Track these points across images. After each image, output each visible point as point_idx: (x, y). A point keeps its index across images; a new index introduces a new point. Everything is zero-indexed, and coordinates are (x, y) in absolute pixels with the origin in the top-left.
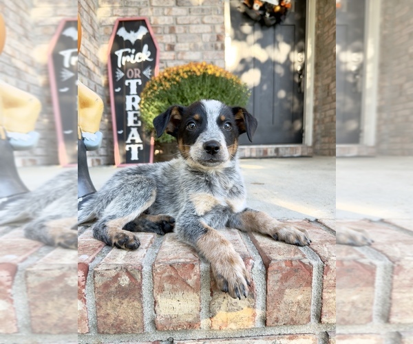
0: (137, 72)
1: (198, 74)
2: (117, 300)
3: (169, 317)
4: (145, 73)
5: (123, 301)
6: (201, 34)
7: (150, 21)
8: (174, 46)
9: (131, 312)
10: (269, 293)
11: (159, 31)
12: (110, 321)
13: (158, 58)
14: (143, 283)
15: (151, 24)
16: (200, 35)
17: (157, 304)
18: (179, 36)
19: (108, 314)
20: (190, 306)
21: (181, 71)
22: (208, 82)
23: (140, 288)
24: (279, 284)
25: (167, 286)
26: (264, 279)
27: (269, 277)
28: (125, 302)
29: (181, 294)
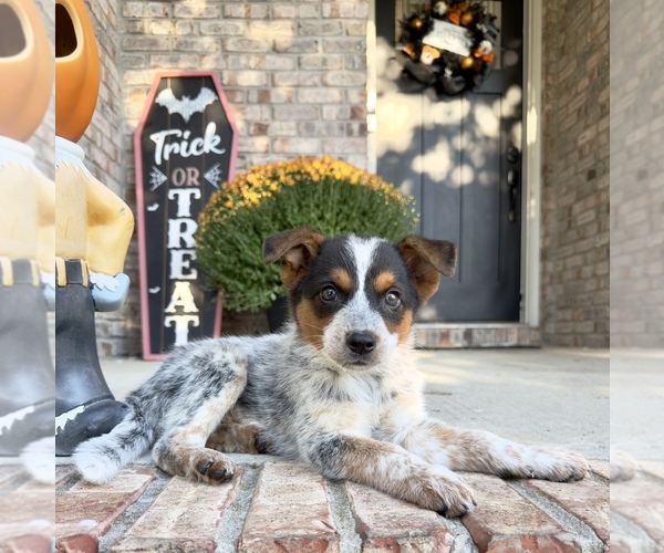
0: (193, 174)
1: (316, 178)
4: (208, 176)
6: (321, 104)
7: (222, 79)
8: (267, 126)
11: (239, 98)
13: (235, 149)
15: (223, 85)
16: (318, 107)
18: (277, 108)
21: (281, 173)
22: (335, 195)
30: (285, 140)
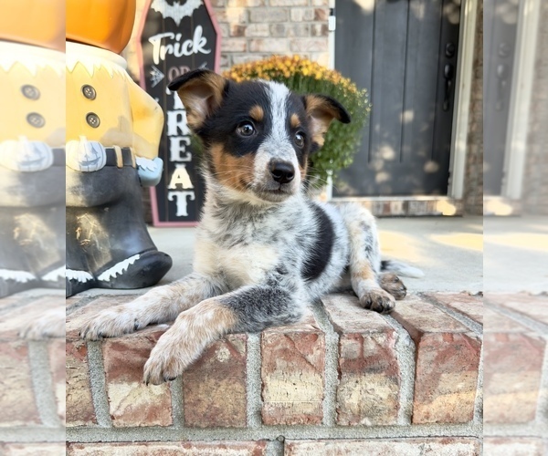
2: (213, 381)
3: (280, 406)
5: (220, 383)
8: (245, 28)
9: (230, 398)
10: (418, 378)
12: (202, 409)
14: (248, 358)
17: (265, 388)
19: (199, 400)
20: (310, 392)
23: (244, 365)
24: (433, 365)
25: (280, 363)
26: (412, 358)
27: (419, 356)
28: (223, 383)
29: (298, 375)
30: (260, 40)
